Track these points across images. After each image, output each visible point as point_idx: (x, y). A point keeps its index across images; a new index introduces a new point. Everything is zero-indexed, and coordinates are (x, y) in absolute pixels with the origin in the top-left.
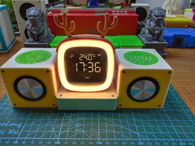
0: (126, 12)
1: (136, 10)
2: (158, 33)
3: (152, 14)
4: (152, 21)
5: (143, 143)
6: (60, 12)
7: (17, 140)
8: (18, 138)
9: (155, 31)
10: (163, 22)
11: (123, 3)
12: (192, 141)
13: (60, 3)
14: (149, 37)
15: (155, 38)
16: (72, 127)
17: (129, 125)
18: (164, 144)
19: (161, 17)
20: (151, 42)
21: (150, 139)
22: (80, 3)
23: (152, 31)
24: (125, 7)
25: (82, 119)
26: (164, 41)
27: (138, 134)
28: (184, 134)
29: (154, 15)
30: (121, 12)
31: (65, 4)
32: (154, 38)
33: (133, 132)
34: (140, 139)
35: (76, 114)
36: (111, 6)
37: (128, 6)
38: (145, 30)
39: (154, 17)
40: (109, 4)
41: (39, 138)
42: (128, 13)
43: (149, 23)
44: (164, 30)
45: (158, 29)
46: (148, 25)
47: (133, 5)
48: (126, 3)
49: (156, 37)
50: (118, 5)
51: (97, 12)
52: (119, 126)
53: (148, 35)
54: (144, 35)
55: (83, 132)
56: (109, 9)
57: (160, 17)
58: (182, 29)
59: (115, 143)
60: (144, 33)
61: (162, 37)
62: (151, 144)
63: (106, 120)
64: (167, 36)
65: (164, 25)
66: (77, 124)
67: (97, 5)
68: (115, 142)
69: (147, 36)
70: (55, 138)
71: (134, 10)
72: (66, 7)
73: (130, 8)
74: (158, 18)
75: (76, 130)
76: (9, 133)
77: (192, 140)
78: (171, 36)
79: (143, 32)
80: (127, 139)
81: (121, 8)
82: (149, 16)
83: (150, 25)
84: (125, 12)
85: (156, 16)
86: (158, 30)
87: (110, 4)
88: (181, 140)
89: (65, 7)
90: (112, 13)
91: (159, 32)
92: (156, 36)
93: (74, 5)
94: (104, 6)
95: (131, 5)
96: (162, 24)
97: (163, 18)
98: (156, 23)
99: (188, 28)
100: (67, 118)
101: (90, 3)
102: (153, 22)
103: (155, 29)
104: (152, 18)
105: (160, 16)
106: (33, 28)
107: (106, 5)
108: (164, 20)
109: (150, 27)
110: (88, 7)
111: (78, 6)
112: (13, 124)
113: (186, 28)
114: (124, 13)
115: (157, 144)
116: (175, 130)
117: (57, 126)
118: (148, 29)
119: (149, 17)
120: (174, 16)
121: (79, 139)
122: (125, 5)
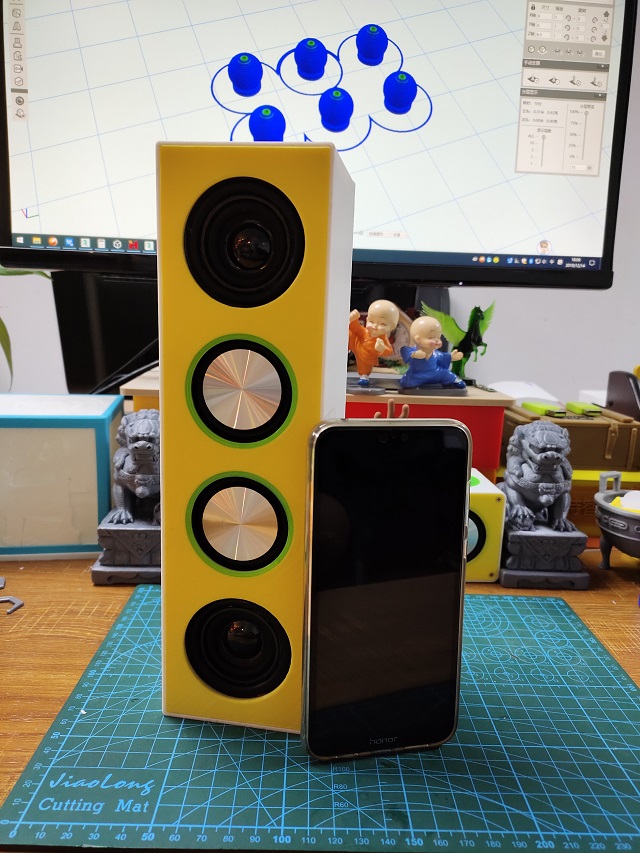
2: (549, 501)
3: (525, 443)
4: (525, 462)
5: (551, 845)
9: (539, 494)
10: (562, 468)
14: (520, 513)
17: (502, 790)
19: (555, 453)
20: (529, 530)
21: (572, 833)
29: (531, 446)
32: (537, 517)
33: (517, 811)
34: (540, 833)
39: (531, 451)
43: (517, 469)
46: (514, 474)
49: (544, 515)
53: (518, 506)
59: (464, 843)
61: (564, 515)
62: (575, 846)
65: (566, 477)
68: (463, 839)
69: (514, 512)
74: (543, 455)
80: (502, 832)
82: (514, 446)
83: (521, 476)
85: (537, 448)
86: (550, 493)
91: (551, 498)
92: (546, 510)
96: (559, 474)
97: (559, 455)
98: (539, 471)
102: (530, 467)
103: (538, 488)
104: (525, 455)
105: (551, 449)
106: (139, 476)
109: (522, 483)
115: (595, 846)
118: (516, 488)
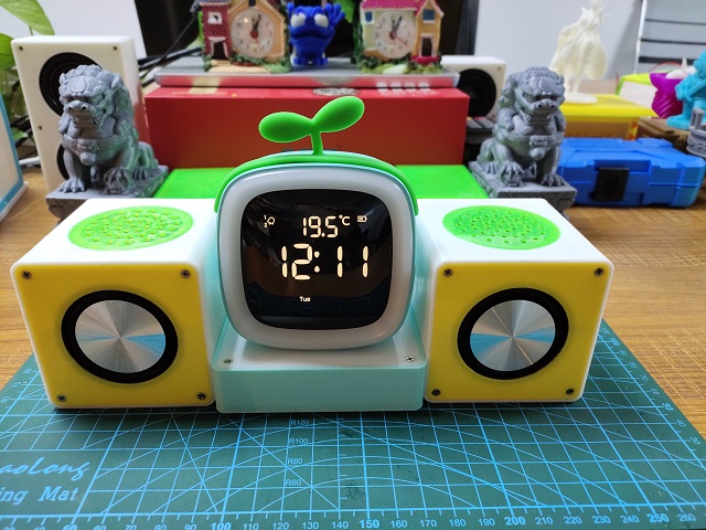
0: (427, 85)
1: (461, 78)
2: (539, 155)
3: (519, 92)
4: (517, 113)
5: (521, 521)
6: (190, 87)
7: (73, 521)
8: (75, 516)
9: (529, 148)
10: (556, 119)
11: (414, 54)
12: (690, 506)
13: (189, 54)
14: (509, 169)
15: (530, 175)
16: (271, 471)
17: (471, 459)
18: (596, 522)
19: (550, 101)
20: (518, 186)
21: (546, 506)
22: (260, 55)
23: (519, 150)
24: (420, 67)
25: (304, 443)
26: (562, 184)
27: (504, 491)
28: (660, 484)
29: (524, 94)
30: (406, 85)
31: (209, 56)
32: (526, 174)
33: (487, 483)
34: (511, 508)
35: (283, 429)
36: (370, 64)
37: (432, 65)
38: (494, 147)
39: (524, 100)
40: (363, 57)
41: (153, 514)
42: (431, 88)
43: (507, 121)
44: (558, 145)
45: (539, 141)
46: (504, 127)
47: (447, 60)
48: (423, 54)
49: (533, 171)
50: (396, 62)
51: (324, 84)
52: (435, 464)
53: (507, 162)
54: (491, 163)
55: (312, 487)
56: (363, 74)
57: (544, 101)
58: (620, 141)
59: (425, 523)
60: (491, 158)
61: (554, 169)
62: (549, 521)
63: (388, 444)
64: (569, 165)
65: (559, 128)
66: (288, 460)
67: (322, 62)
68: (424, 518)
69: (503, 168)
70: (213, 510)
71: (453, 78)
72: (211, 66)
73: (439, 71)
74: (538, 103)
75: (285, 482)
76: (41, 499)
77: (688, 503)
78: (585, 164)
79: (487, 153)
80: (468, 509)
81: (406, 73)
82: (506, 96)
83: (511, 129)
84: (421, 85)
85: (531, 96)
86: (541, 146)
87: (368, 58)
88: (651, 505)
89: (207, 69)
90: (377, 88)
91: (543, 152)
92: (535, 166)
93: (240, 60)
94: (346, 64)
95: (440, 60)
96: (552, 125)
97: (555, 103)
98: (531, 123)
99: (641, 139)
100: (251, 442)
101: (297, 55)
102: (522, 118)
103: (528, 141)
104: (517, 105)
105: (546, 97)
106: (81, 141)
107: (354, 61)
108: (560, 112)
109: (512, 137)
110: (292, 70)
111: (254, 65)
112: (56, 467)
113: (631, 137)
114: (418, 88)
115: (571, 520)
116: (629, 472)
117: (217, 471)
118: (507, 143)
119: (507, 100)
120: (590, 98)
121: (296, 512)
122: (420, 62)
